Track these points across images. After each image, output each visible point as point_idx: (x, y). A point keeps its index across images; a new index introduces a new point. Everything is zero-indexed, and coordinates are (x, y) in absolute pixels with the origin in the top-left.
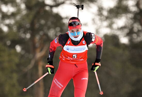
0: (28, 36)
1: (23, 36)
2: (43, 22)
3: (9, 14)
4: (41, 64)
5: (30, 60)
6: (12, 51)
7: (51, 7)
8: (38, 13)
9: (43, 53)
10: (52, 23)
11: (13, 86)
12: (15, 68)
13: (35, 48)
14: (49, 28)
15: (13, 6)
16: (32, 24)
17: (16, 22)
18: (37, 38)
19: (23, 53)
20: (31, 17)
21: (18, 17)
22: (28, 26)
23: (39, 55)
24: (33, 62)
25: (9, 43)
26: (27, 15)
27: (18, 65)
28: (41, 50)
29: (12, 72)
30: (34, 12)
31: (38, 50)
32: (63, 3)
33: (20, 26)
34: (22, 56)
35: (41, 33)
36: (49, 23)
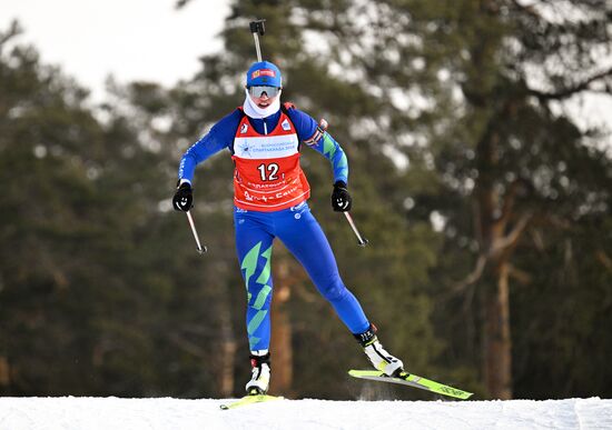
0: (470, 184)
1: (455, 185)
2: (516, 143)
3: (414, 115)
4: (506, 270)
5: (475, 256)
6: (418, 228)
7: (544, 98)
8: (504, 115)
9: (513, 237)
10: (545, 147)
11: (420, 334)
12: (424, 279)
13: (488, 222)
14: (534, 165)
15: (424, 93)
16: (484, 148)
17: (435, 142)
18: (499, 189)
19: (452, 233)
20: (480, 127)
21: (440, 128)
22: (471, 154)
23: (499, 244)
24: (481, 263)
25: (409, 204)
26: (468, 122)
27: (433, 273)
28: (507, 232)
29: (415, 294)
30: (489, 113)
31: (499, 229)
32: (583, 87)
33: (445, 155)
34: (448, 245)
35: (511, 177)
36: (536, 149)
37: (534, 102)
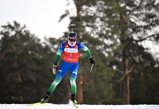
0: (121, 60)
1: (118, 59)
2: (131, 51)
3: (109, 45)
4: (129, 78)
5: (122, 75)
6: (110, 69)
7: (137, 41)
8: (128, 45)
9: (130, 71)
10: (137, 51)
11: (110, 91)
12: (111, 79)
13: (125, 67)
14: (135, 55)
15: (111, 40)
16: (124, 52)
17: (113, 51)
18: (127, 60)
19: (118, 70)
20: (123, 47)
21: (115, 48)
22: (121, 53)
23: (127, 72)
24: (123, 76)
25: (108, 64)
26: (120, 47)
27: (113, 78)
28: (129, 69)
29: (109, 83)
30: (125, 44)
31: (127, 69)
32: (145, 39)
33: (116, 53)
34: (116, 72)
35: (130, 58)
36: (135, 52)
37: (134, 42)
